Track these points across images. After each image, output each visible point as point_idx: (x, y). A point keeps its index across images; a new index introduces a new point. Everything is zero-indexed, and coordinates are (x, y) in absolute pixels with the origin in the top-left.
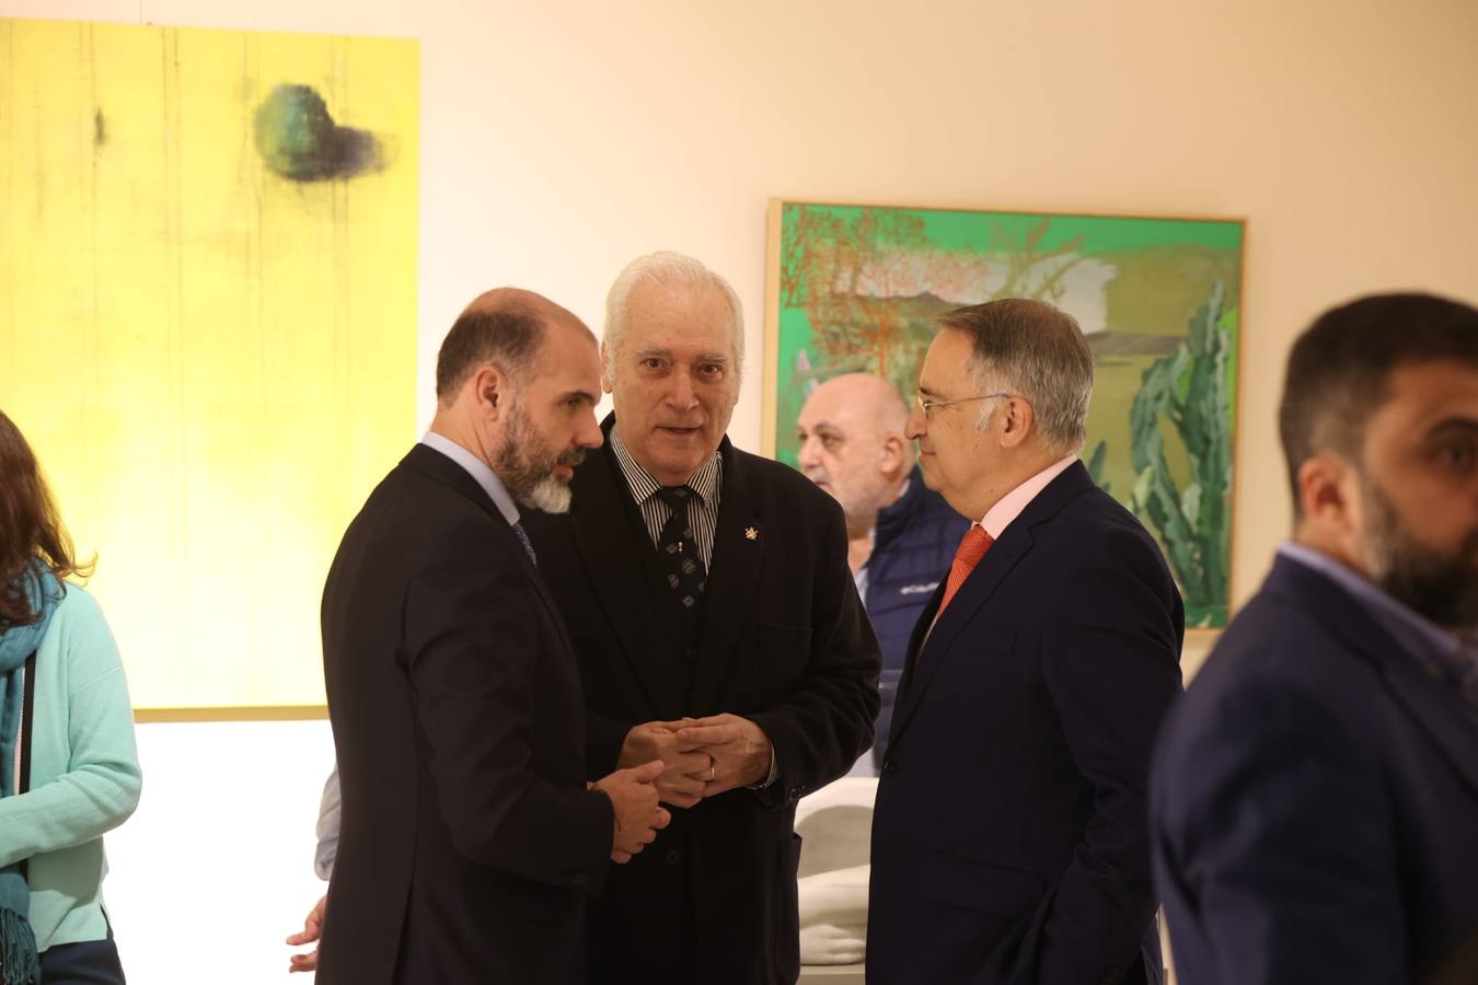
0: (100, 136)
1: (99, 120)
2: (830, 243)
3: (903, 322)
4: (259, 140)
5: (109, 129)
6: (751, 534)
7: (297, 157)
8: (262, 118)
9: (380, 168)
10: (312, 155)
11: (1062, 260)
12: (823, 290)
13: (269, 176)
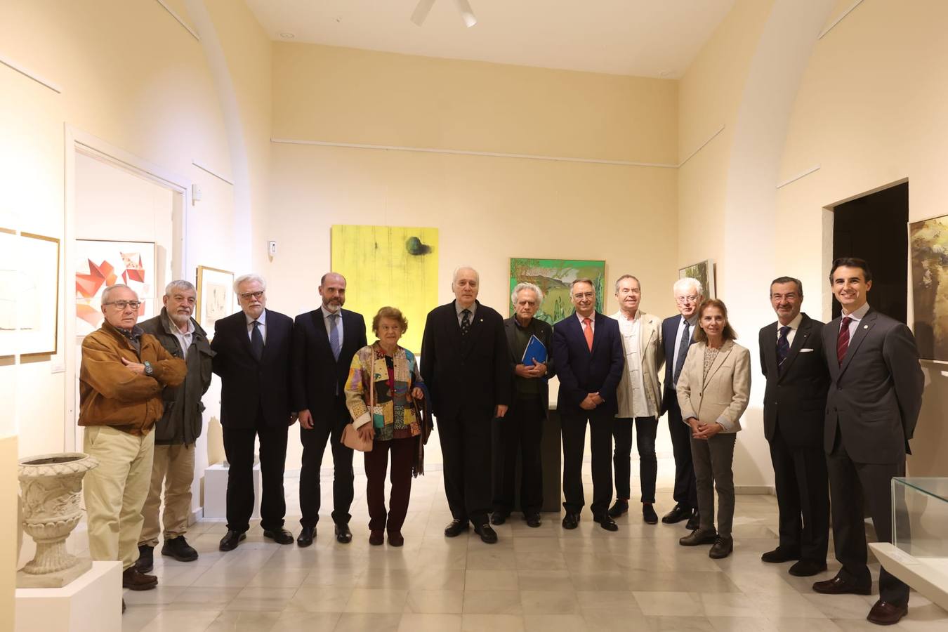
0: (376, 247)
1: (376, 244)
2: (520, 266)
3: (535, 281)
4: (407, 248)
5: (378, 246)
6: (482, 320)
7: (414, 250)
8: (407, 243)
9: (431, 252)
10: (417, 250)
11: (568, 269)
12: (519, 275)
13: (409, 254)
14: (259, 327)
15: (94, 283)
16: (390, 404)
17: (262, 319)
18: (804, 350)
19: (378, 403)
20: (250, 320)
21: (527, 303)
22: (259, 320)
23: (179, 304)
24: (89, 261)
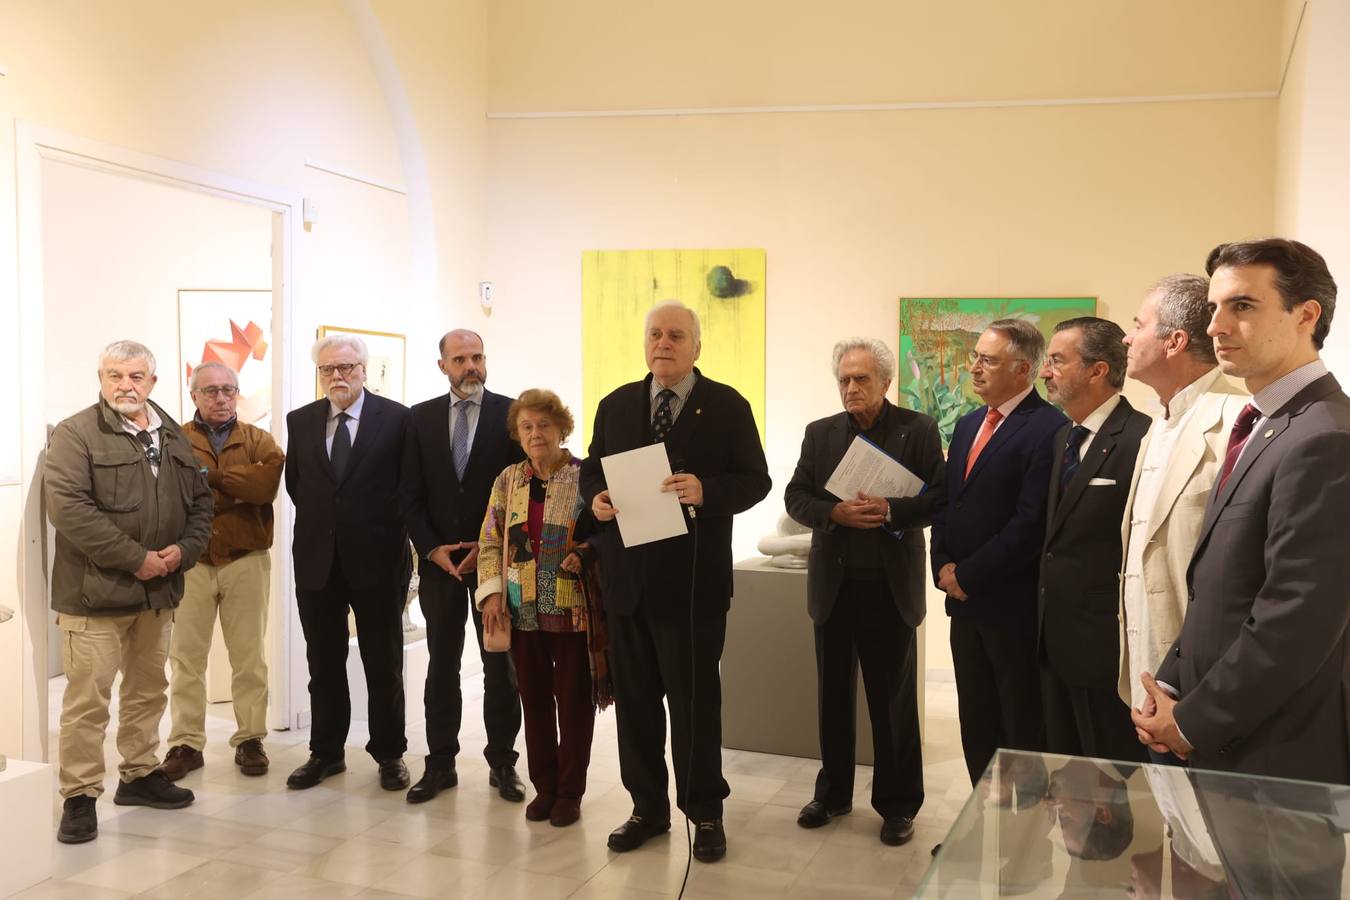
0: (655, 286)
1: (655, 281)
2: (920, 312)
3: (950, 339)
4: (708, 285)
5: (658, 284)
6: (698, 412)
7: (721, 290)
8: (709, 278)
9: (750, 293)
10: (726, 289)
12: (918, 329)
13: (713, 297)
14: (347, 423)
15: (238, 355)
16: (531, 565)
17: (355, 412)
18: (1098, 482)
19: (515, 561)
20: (335, 410)
21: (852, 382)
22: (348, 412)
23: (116, 385)
24: (231, 323)
